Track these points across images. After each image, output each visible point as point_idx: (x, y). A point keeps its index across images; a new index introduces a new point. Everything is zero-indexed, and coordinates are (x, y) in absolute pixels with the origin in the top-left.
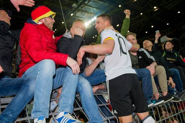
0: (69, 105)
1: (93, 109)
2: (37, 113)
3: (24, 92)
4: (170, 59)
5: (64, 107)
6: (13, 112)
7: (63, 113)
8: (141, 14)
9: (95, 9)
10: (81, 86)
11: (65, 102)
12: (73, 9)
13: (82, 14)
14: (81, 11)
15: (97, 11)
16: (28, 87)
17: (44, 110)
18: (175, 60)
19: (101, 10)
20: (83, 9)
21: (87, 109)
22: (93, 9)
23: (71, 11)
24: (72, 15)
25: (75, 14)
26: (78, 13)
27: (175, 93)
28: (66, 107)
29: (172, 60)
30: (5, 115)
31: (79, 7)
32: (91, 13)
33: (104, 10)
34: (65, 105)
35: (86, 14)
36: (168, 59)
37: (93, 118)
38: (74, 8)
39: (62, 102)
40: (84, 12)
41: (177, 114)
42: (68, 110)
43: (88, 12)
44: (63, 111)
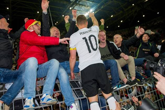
0: (50, 89)
1: (67, 91)
2: (27, 95)
3: (19, 80)
4: (145, 50)
5: (46, 91)
6: (11, 94)
7: (46, 94)
8: (133, 5)
9: (91, 2)
10: (60, 75)
11: (48, 87)
12: (72, 4)
13: (79, 7)
14: (79, 4)
15: (93, 4)
16: (22, 76)
17: (31, 92)
18: (149, 50)
19: (97, 3)
20: (80, 3)
21: (63, 92)
22: (89, 3)
23: (70, 5)
24: (71, 8)
25: (74, 7)
26: (76, 6)
27: (143, 78)
28: (48, 91)
29: (147, 50)
30: (6, 96)
31: (77, 1)
32: (88, 6)
33: (99, 3)
34: (47, 89)
35: (83, 7)
36: (143, 49)
37: (67, 98)
38: (72, 2)
39: (45, 87)
40: (81, 6)
41: (142, 95)
42: (48, 92)
43: (85, 6)
44: (45, 93)
